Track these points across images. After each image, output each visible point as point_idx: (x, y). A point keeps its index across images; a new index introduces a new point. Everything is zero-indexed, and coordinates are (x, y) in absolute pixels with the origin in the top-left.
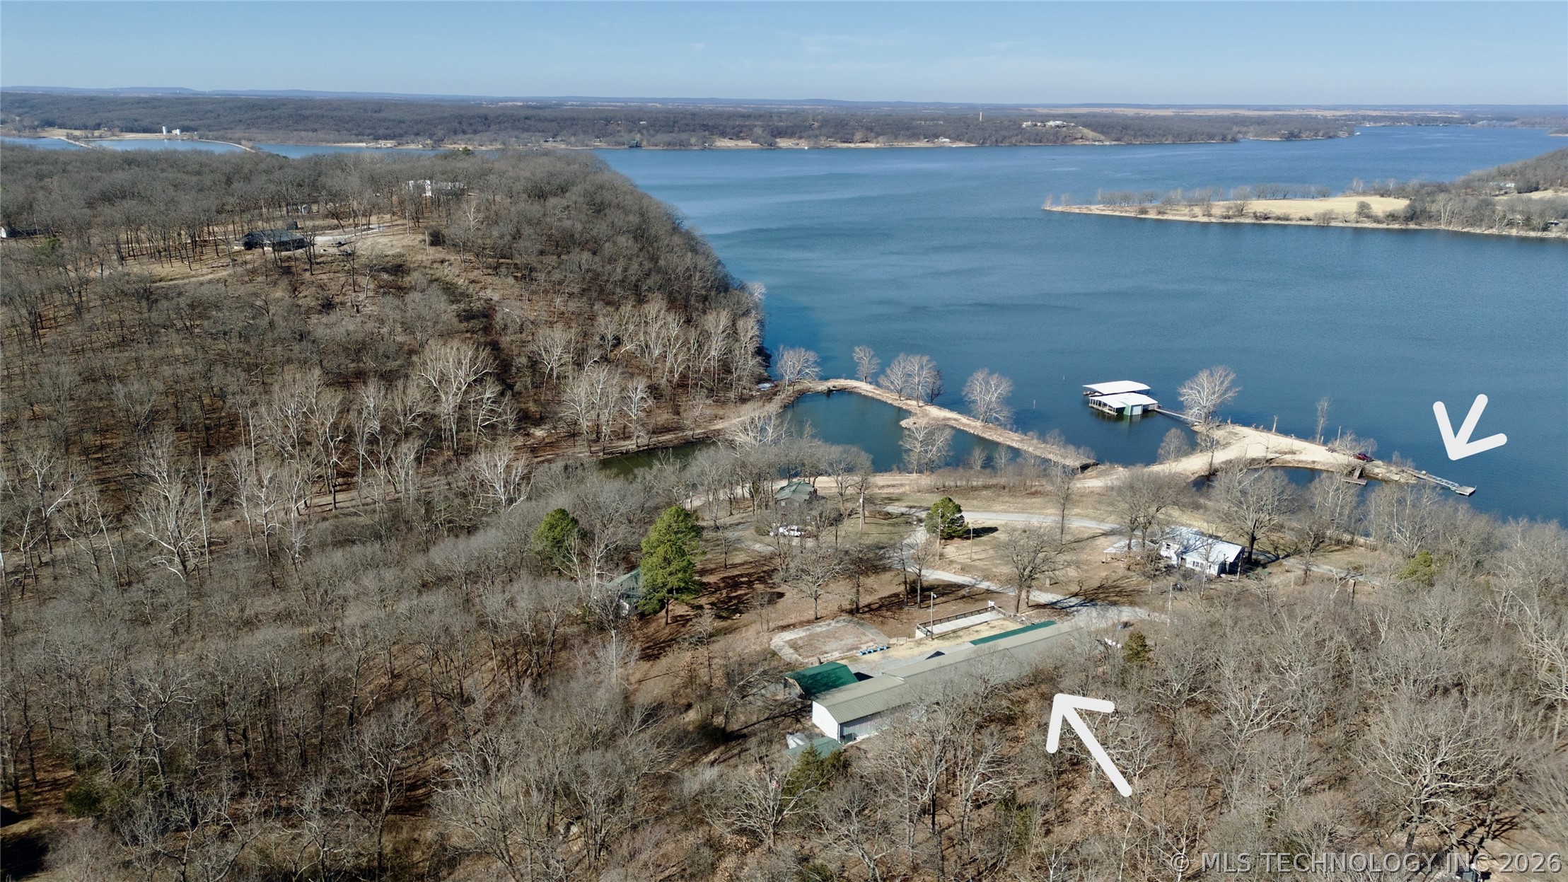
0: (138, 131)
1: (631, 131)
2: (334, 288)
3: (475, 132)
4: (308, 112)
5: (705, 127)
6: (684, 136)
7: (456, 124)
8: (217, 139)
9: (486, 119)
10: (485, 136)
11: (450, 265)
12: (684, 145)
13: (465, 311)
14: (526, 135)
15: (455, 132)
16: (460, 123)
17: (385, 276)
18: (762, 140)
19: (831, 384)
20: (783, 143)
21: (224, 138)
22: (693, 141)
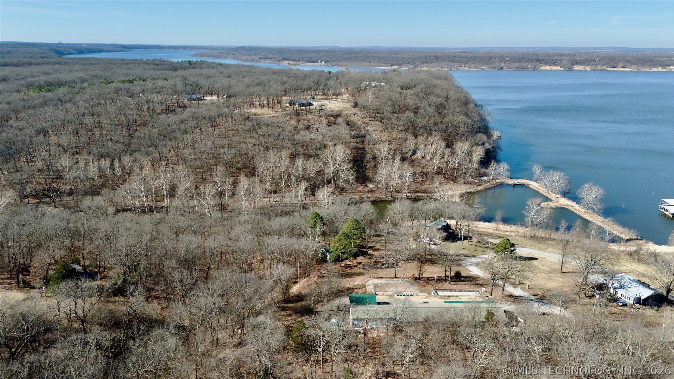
0: (311, 62)
1: (501, 62)
2: (312, 122)
3: (432, 62)
4: (369, 55)
5: (538, 60)
6: (525, 64)
7: (424, 59)
8: (335, 65)
9: (437, 57)
10: (434, 64)
11: (358, 116)
12: (524, 68)
13: (358, 134)
14: (452, 64)
15: (424, 63)
16: (426, 59)
17: (332, 118)
18: (565, 66)
19: (516, 181)
20: (577, 68)
21: (338, 65)
22: (529, 66)
